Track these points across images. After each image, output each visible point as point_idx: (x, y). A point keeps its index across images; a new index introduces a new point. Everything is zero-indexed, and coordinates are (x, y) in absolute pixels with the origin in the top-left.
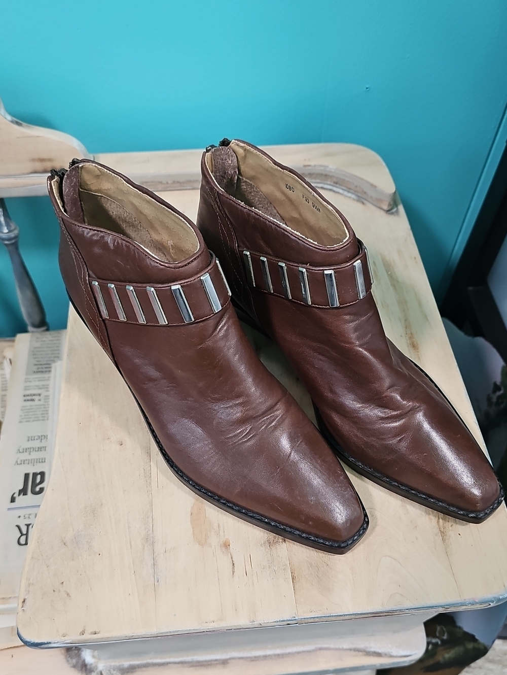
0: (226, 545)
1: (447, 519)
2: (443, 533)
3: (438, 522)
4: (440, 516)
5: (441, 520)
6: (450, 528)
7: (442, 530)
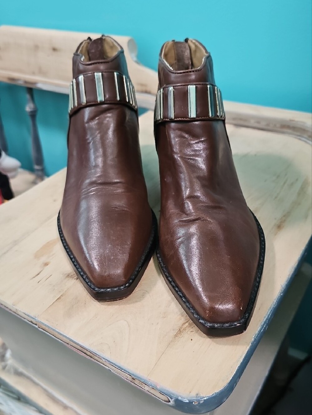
0: (46, 264)
1: (193, 326)
2: (180, 331)
3: (184, 324)
4: (189, 321)
5: (187, 324)
6: (189, 332)
7: (182, 330)
